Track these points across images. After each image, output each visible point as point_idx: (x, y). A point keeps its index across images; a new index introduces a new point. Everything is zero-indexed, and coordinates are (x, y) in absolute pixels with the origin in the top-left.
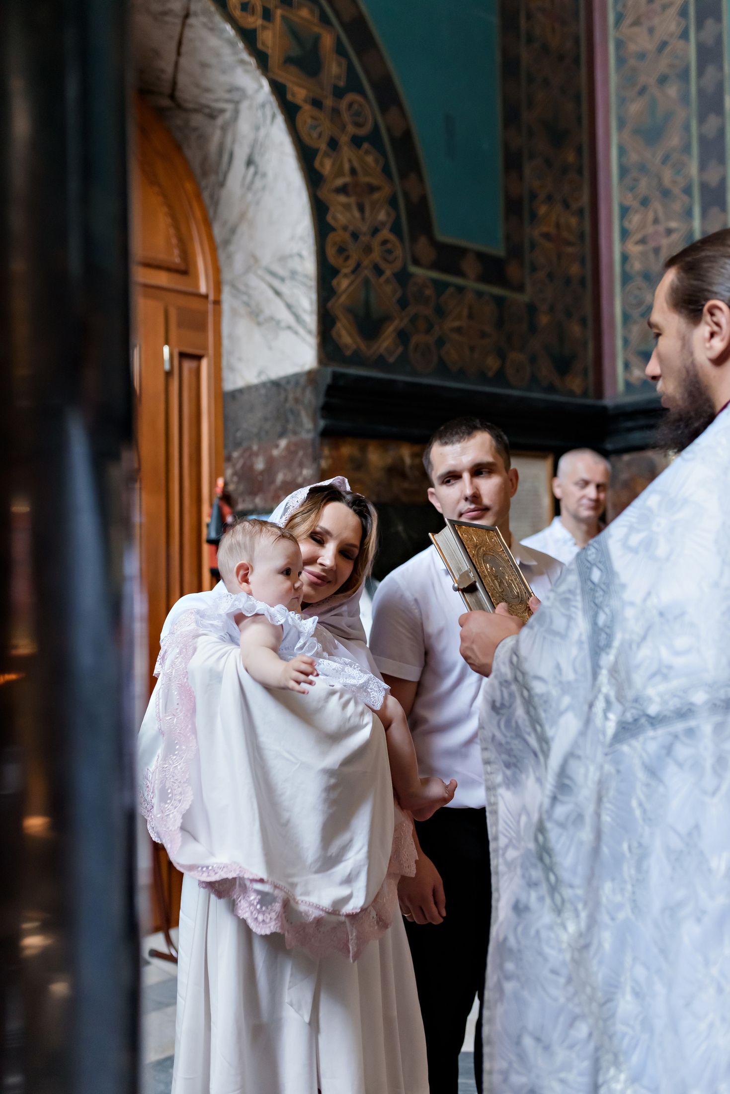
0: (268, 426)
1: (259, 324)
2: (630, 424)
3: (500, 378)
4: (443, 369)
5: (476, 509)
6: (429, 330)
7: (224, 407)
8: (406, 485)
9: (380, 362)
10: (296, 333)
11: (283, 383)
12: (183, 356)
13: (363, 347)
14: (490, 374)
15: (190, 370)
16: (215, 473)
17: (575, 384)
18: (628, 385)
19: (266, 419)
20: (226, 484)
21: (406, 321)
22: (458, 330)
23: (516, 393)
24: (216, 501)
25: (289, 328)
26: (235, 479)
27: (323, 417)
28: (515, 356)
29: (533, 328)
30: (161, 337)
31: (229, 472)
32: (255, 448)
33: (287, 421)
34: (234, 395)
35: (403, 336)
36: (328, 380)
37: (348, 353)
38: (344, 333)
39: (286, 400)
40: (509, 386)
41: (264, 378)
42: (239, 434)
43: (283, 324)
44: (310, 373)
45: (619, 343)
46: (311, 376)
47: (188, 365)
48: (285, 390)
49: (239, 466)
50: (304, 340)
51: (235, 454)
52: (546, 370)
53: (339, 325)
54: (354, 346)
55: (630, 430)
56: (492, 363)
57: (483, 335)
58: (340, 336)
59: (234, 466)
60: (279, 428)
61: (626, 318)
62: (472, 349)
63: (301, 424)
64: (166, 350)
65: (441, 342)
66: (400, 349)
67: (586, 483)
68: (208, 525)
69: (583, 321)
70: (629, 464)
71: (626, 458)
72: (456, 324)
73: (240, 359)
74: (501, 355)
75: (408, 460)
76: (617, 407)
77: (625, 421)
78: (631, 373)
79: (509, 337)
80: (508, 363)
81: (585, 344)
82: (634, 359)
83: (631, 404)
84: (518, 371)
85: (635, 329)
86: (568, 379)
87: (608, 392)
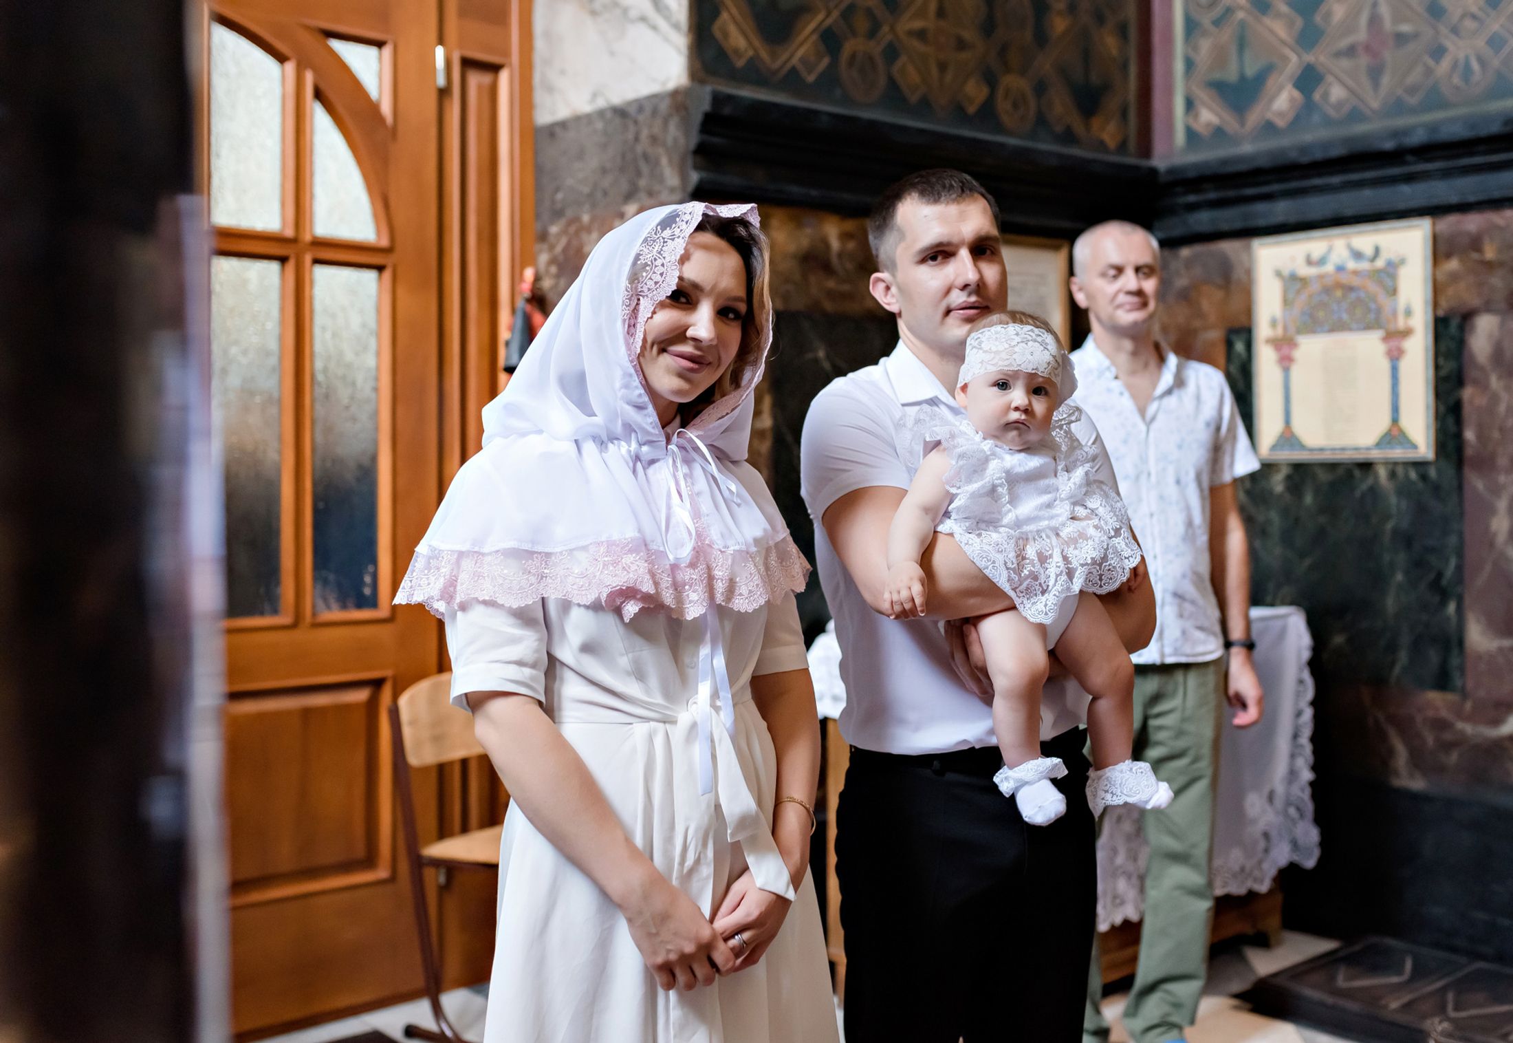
0: (606, 182)
1: (594, 13)
2: (1192, 198)
3: (987, 114)
4: (894, 95)
5: (976, 305)
6: (872, 33)
7: (536, 153)
8: (831, 284)
9: (792, 81)
10: (654, 28)
11: (632, 110)
12: (468, 64)
13: (764, 54)
14: (971, 110)
15: (480, 87)
16: (521, 259)
17: (1108, 131)
18: (1191, 134)
19: (604, 171)
20: (537, 279)
21: (835, 14)
22: (921, 35)
23: (1012, 141)
24: (520, 304)
25: (643, 19)
26: (553, 269)
27: (696, 167)
28: (1013, 82)
29: (1041, 38)
30: (433, 34)
31: (543, 258)
32: (586, 218)
33: (639, 174)
34: (553, 131)
35: (830, 40)
36: (706, 106)
37: (740, 63)
38: (733, 30)
39: (637, 139)
40: (999, 128)
41: (601, 103)
42: (559, 196)
43: (633, 14)
44: (675, 94)
45: (1179, 66)
46: (678, 99)
47: (476, 80)
48: (636, 122)
49: (559, 249)
50: (666, 40)
51: (554, 230)
52: (1061, 107)
53: (725, 15)
54: (751, 53)
55: (1192, 208)
56: (975, 92)
57: (961, 45)
58: (726, 35)
59: (552, 248)
60: (624, 186)
61: (1191, 26)
62: (943, 67)
63: (661, 180)
64: (440, 52)
65: (892, 53)
66: (826, 61)
68: (507, 344)
69: (1122, 31)
70: (1189, 264)
71: (1185, 252)
72: (917, 24)
73: (563, 72)
74: (991, 80)
75: (835, 244)
76: (1171, 171)
77: (1186, 193)
78: (1196, 116)
79: (1003, 51)
80: (1000, 93)
81: (1125, 66)
82: (1202, 95)
83: (1195, 166)
84: (1015, 106)
85: (1205, 45)
86: (1096, 123)
87: (1159, 147)
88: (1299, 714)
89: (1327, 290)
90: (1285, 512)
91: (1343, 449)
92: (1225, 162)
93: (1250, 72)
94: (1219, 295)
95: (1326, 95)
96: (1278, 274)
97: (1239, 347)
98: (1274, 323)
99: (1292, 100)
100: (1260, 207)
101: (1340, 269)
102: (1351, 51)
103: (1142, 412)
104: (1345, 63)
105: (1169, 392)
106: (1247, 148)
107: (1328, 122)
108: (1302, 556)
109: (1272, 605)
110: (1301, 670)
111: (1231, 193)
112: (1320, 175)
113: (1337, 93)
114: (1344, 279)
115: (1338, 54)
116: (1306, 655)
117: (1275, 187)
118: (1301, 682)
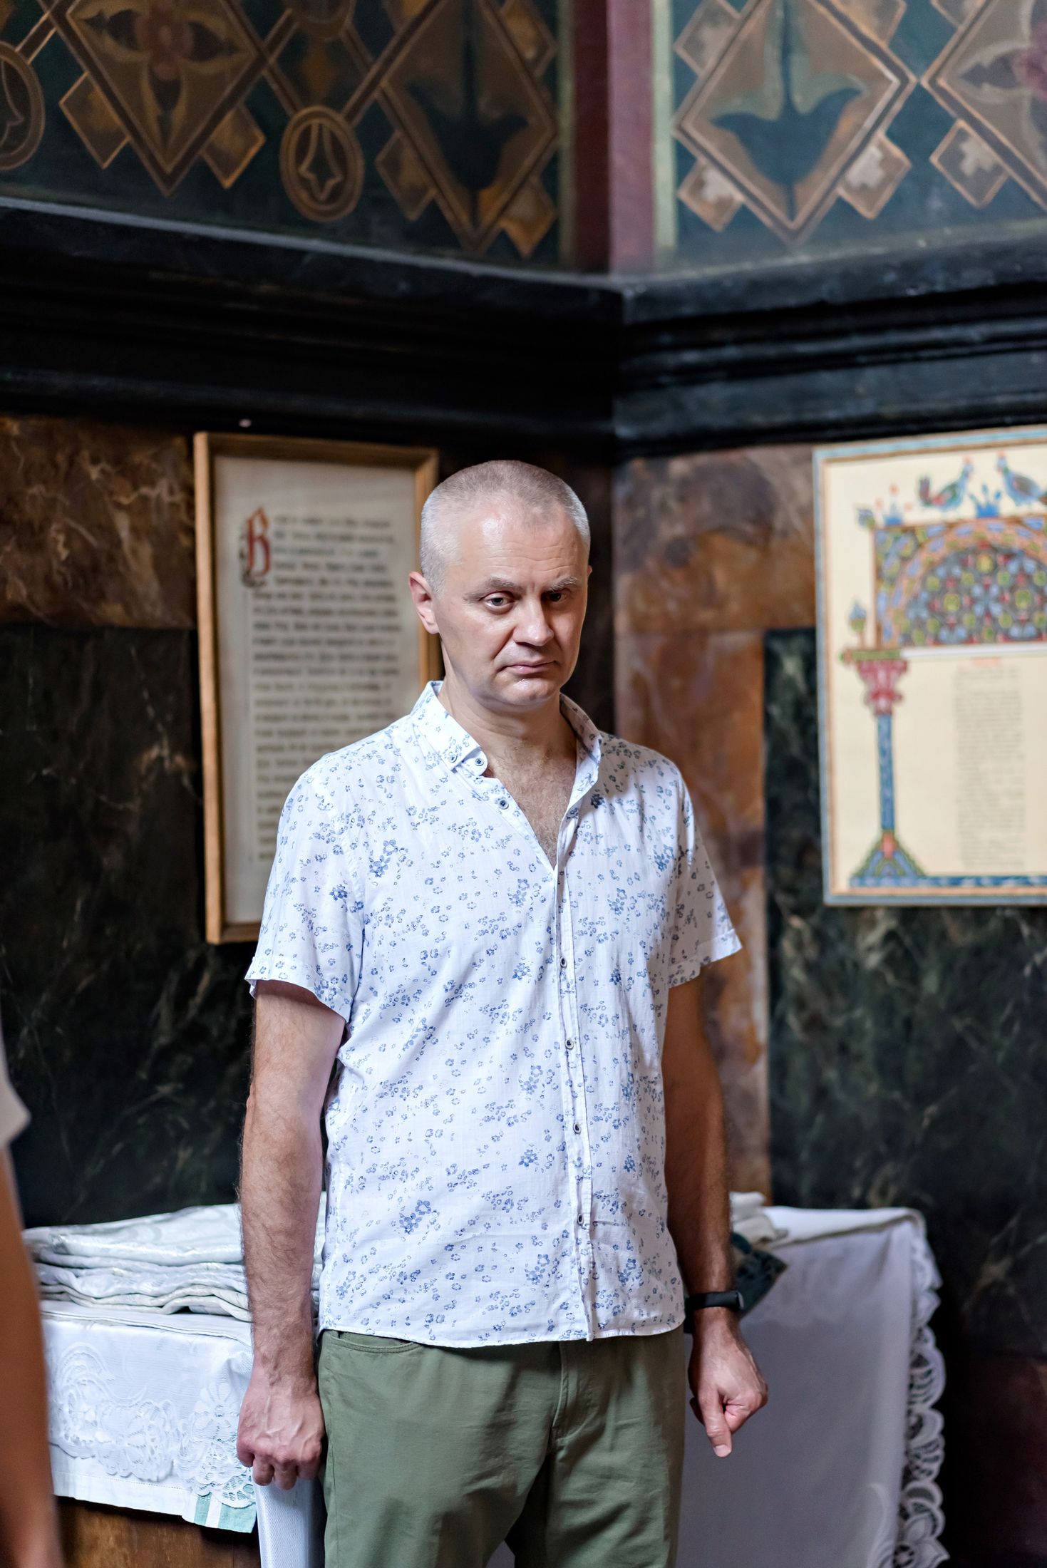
14: (229, 179)
17: (516, 215)
18: (687, 222)
22: (120, 26)
23: (315, 245)
29: (375, 26)
40: (292, 220)
45: (662, 84)
52: (417, 167)
55: (694, 376)
56: (236, 142)
57: (206, 45)
62: (167, 93)
65: (60, 64)
67: (509, 596)
70: (686, 490)
71: (679, 467)
74: (268, 115)
76: (646, 299)
77: (676, 348)
78: (700, 184)
79: (295, 53)
80: (290, 140)
81: (551, 79)
82: (708, 141)
83: (697, 291)
84: (320, 167)
85: (714, 39)
86: (491, 198)
87: (623, 247)
88: (915, 1429)
89: (963, 557)
90: (886, 1009)
91: (998, 881)
92: (756, 285)
93: (804, 102)
94: (750, 556)
95: (954, 158)
96: (866, 518)
97: (791, 666)
98: (857, 620)
99: (886, 160)
100: (827, 380)
101: (987, 513)
102: (1001, 71)
103: (546, 839)
104: (991, 94)
105: (594, 800)
106: (801, 258)
107: (959, 212)
108: (921, 1100)
109: (861, 1205)
110: (919, 1336)
111: (771, 351)
112: (945, 323)
113: (976, 154)
114: (995, 533)
115: (976, 76)
116: (928, 1305)
117: (857, 342)
118: (919, 1361)
